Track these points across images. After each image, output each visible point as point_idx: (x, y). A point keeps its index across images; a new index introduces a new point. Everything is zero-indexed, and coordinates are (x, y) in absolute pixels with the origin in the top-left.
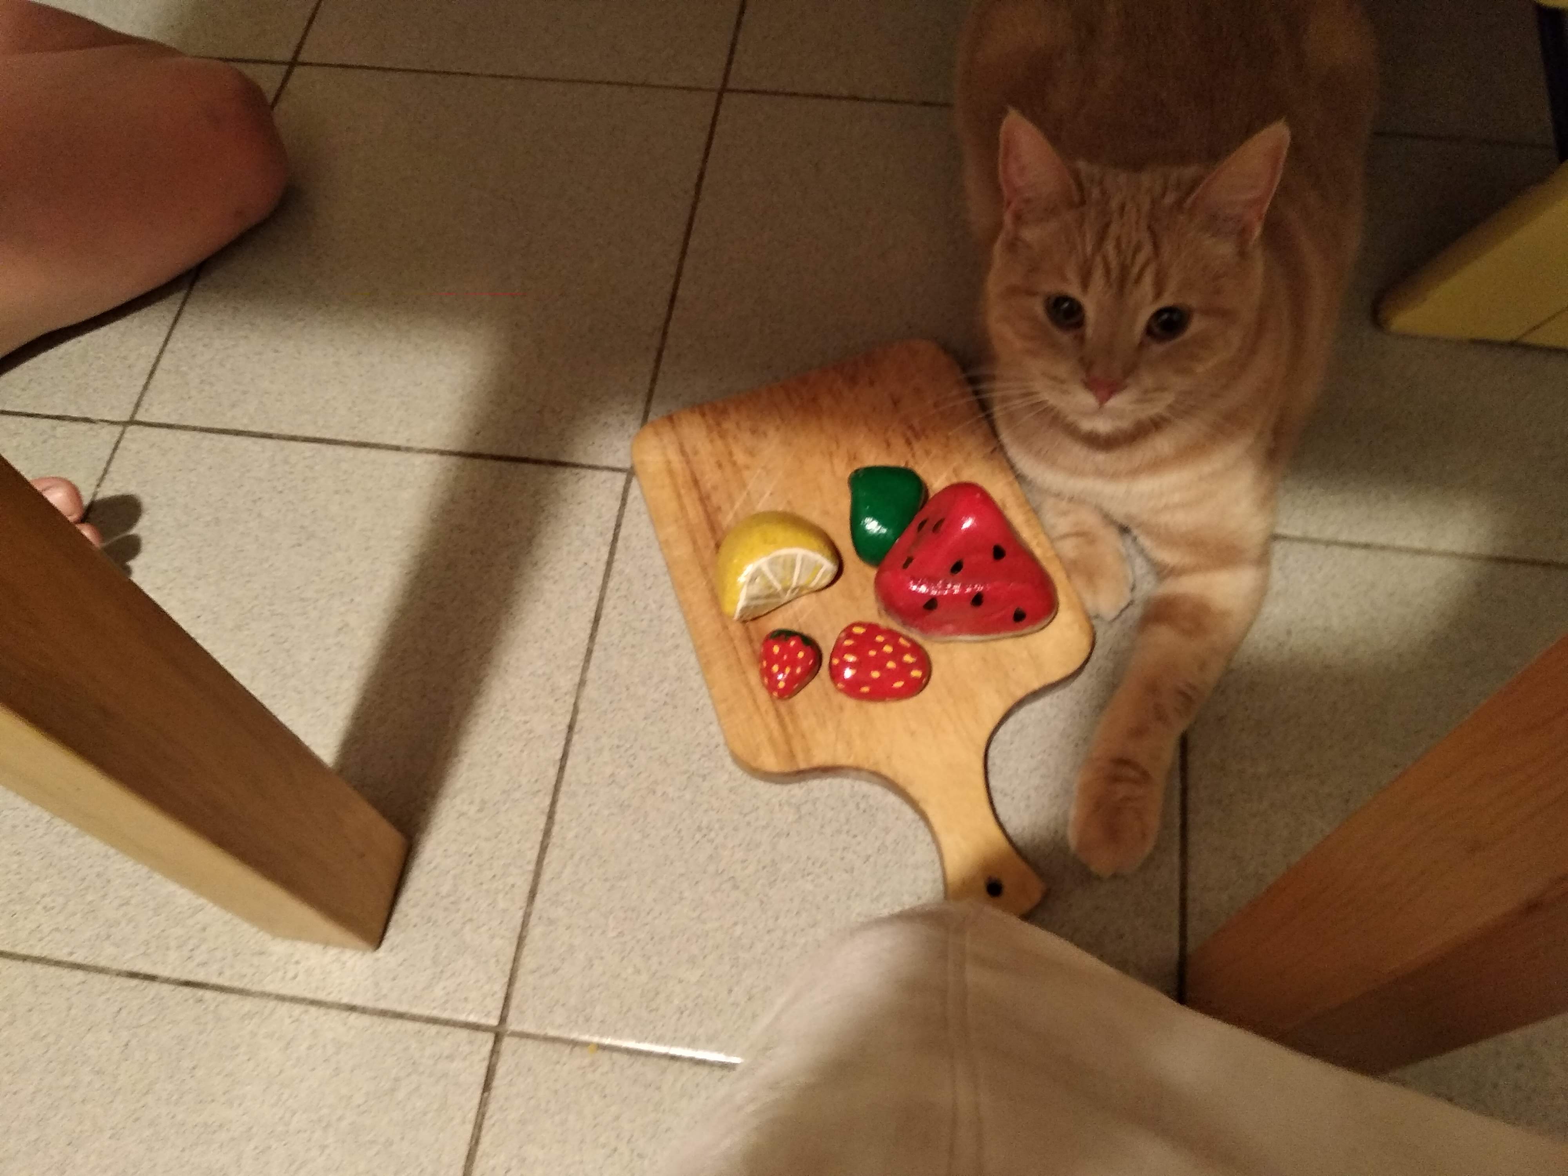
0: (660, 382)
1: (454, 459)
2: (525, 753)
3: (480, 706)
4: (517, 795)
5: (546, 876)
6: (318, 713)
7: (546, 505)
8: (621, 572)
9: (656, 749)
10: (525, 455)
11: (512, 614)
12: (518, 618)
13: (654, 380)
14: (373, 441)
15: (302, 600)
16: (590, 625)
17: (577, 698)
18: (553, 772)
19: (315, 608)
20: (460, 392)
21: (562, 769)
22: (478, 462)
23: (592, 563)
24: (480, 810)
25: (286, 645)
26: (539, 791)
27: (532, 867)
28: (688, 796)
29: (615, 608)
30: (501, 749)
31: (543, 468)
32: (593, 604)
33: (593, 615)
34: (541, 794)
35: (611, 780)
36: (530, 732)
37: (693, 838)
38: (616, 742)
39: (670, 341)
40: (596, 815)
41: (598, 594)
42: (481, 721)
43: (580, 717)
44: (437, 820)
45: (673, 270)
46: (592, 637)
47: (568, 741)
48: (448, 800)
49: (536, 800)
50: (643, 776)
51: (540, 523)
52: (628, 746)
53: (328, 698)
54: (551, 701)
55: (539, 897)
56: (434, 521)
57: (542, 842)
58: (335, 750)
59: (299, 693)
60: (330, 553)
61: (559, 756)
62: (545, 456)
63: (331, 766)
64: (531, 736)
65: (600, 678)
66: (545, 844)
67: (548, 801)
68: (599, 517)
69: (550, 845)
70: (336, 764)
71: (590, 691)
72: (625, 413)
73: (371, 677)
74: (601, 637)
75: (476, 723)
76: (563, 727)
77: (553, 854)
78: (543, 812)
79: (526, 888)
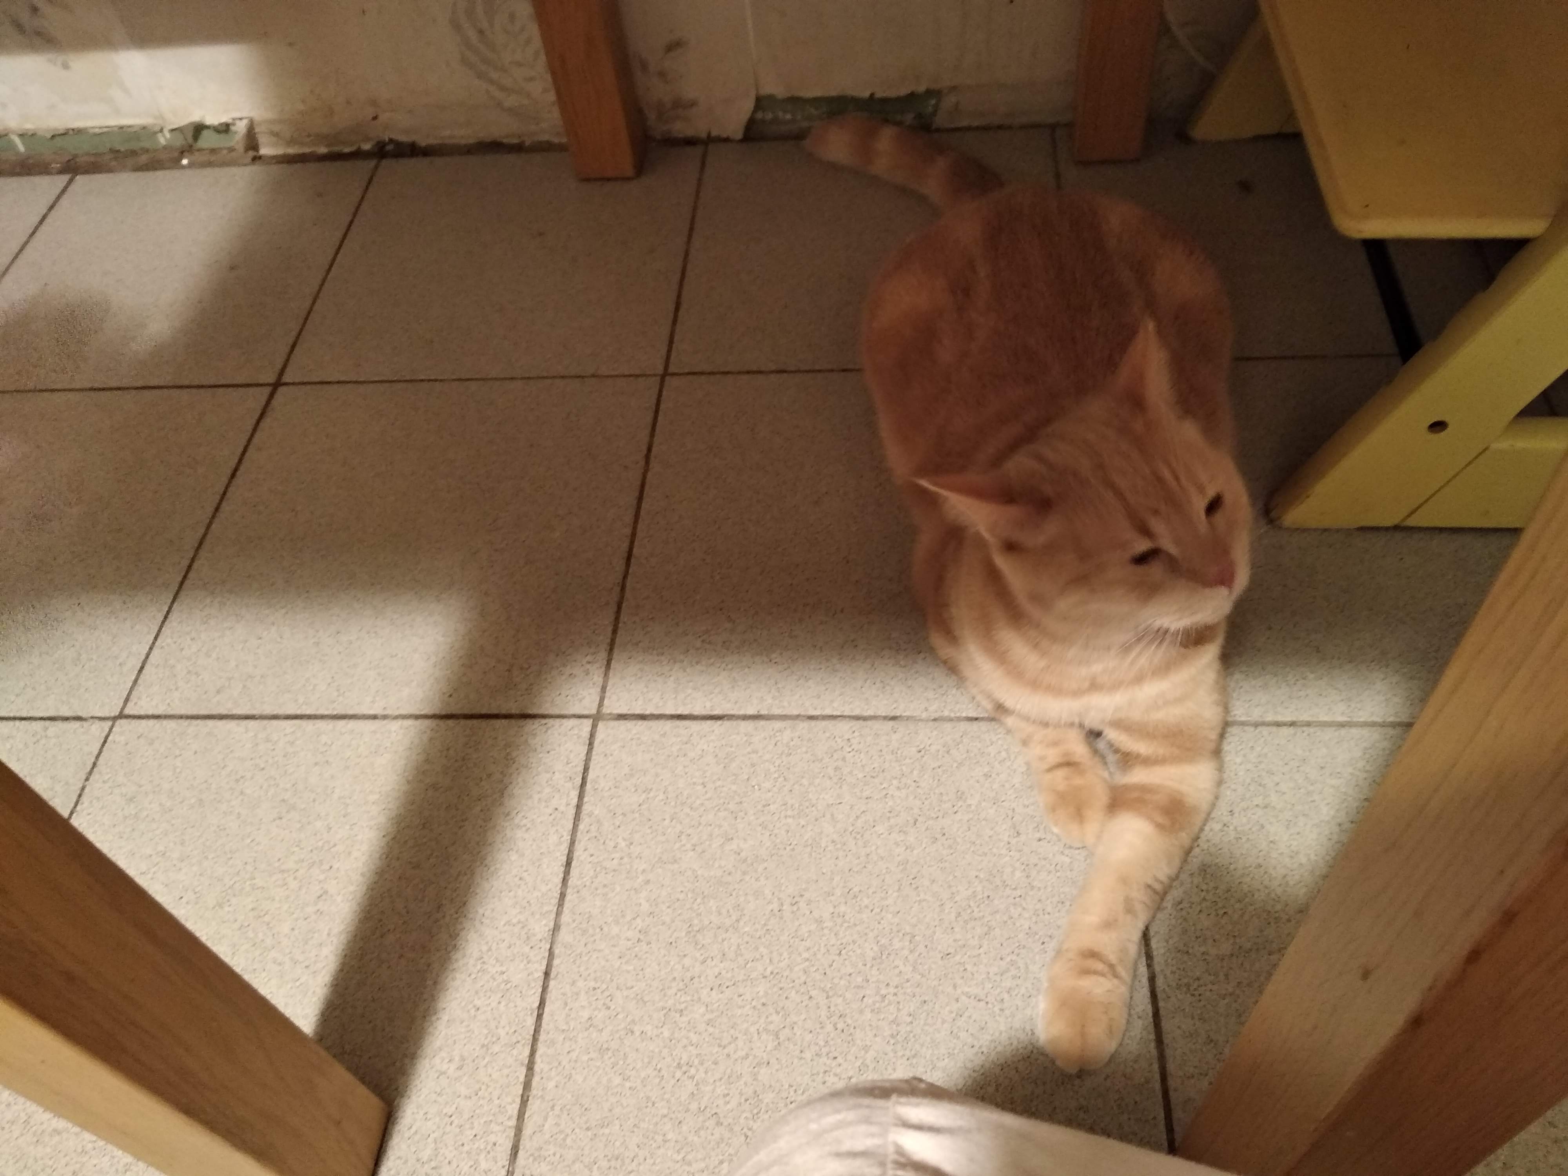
0: (619, 633)
1: (427, 722)
2: (503, 1004)
3: (457, 960)
4: (496, 1048)
5: (527, 1132)
6: (298, 984)
7: (517, 756)
8: (590, 815)
9: (632, 987)
10: (495, 712)
11: (486, 866)
12: (492, 869)
13: (615, 632)
14: (351, 712)
15: (283, 871)
16: (563, 869)
17: (552, 944)
18: (531, 1021)
19: (295, 878)
20: (433, 659)
21: (540, 1017)
22: (451, 723)
23: (562, 808)
24: (460, 1068)
25: (267, 918)
26: (518, 1042)
27: (513, 1122)
28: (666, 1034)
29: (585, 850)
30: (478, 1003)
31: (513, 721)
32: (564, 848)
33: (565, 858)
34: (519, 1045)
35: (589, 1023)
36: (507, 982)
37: (673, 1077)
38: (592, 984)
39: (628, 594)
40: (576, 1061)
41: (569, 837)
42: (458, 976)
43: (556, 962)
44: (417, 1082)
45: (628, 531)
46: (565, 881)
47: (545, 989)
48: (427, 1060)
49: (515, 1052)
50: (620, 1016)
51: (511, 774)
52: (604, 986)
53: (307, 967)
54: (527, 949)
55: (521, 1153)
56: (408, 782)
57: (522, 1096)
58: (314, 1019)
59: (280, 964)
60: (309, 823)
61: (537, 1004)
62: (514, 710)
63: (310, 1036)
64: (509, 986)
65: (574, 921)
66: (525, 1098)
67: (527, 1052)
68: (568, 764)
69: (530, 1098)
70: (316, 1033)
71: (564, 936)
72: (589, 663)
73: (349, 942)
74: (573, 881)
75: (454, 979)
76: (540, 975)
77: (534, 1106)
78: (522, 1064)
79: (509, 1145)
